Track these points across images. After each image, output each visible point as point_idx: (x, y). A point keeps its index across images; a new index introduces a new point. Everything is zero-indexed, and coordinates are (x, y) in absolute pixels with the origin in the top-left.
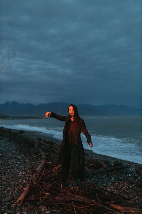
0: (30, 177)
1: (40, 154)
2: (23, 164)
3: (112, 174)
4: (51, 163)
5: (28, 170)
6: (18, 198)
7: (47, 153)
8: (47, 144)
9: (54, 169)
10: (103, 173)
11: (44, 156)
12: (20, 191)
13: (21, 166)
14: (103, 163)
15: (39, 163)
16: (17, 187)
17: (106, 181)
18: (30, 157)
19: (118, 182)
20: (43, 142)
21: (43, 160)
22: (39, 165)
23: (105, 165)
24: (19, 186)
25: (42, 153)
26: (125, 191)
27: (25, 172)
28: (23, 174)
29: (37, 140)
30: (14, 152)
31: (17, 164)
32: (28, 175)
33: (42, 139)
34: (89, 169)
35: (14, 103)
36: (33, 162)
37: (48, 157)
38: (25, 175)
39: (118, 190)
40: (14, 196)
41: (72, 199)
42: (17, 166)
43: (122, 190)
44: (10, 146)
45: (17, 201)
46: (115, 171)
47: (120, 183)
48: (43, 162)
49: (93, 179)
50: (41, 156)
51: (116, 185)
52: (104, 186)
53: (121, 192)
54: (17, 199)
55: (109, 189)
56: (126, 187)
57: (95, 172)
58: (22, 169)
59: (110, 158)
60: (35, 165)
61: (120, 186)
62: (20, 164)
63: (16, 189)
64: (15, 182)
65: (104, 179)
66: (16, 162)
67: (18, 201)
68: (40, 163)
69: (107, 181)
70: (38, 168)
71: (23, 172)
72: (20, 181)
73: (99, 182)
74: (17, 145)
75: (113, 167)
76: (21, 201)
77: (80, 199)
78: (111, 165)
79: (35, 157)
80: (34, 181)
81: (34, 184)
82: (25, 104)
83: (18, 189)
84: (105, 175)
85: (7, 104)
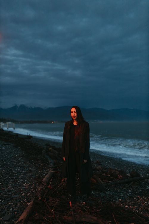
0: (35, 189)
1: (47, 162)
2: (29, 173)
3: (129, 186)
4: (60, 173)
5: (34, 181)
6: (20, 216)
7: (55, 161)
8: (56, 151)
9: (62, 181)
10: (119, 185)
11: (51, 165)
12: (23, 207)
13: (26, 176)
14: (118, 173)
15: (46, 172)
16: (20, 201)
17: (122, 195)
18: (37, 165)
19: (136, 196)
20: (51, 148)
21: (50, 169)
22: (46, 174)
23: (121, 176)
24: (22, 200)
25: (50, 161)
26: (146, 208)
27: (30, 183)
28: (28, 185)
29: (45, 146)
30: (19, 159)
31: (22, 174)
32: (33, 187)
33: (50, 144)
34: (102, 180)
35: (23, 107)
36: (40, 170)
37: (56, 166)
38: (30, 186)
39: (137, 207)
40: (16, 213)
41: (83, 219)
42: (22, 175)
43: (142, 207)
44: (16, 153)
45: (17, 221)
46: (132, 183)
47: (138, 198)
48: (51, 171)
49: (107, 193)
50: (48, 164)
51: (134, 200)
52: (120, 201)
53: (141, 209)
54: (18, 218)
55: (127, 205)
56: (146, 202)
57: (109, 184)
58: (27, 179)
59: (124, 167)
60: (41, 174)
61: (139, 201)
62: (25, 174)
63: (19, 204)
64: (18, 195)
65: (120, 192)
66: (21, 171)
67: (19, 221)
68: (48, 172)
69: (124, 195)
70: (44, 179)
71: (28, 183)
72: (23, 194)
73: (114, 196)
74: (24, 151)
75: (130, 178)
76: (23, 221)
77: (93, 220)
78: (128, 176)
79: (42, 164)
80: (39, 195)
81: (38, 198)
82: (33, 107)
83: (20, 204)
84: (121, 188)
85: (15, 108)
